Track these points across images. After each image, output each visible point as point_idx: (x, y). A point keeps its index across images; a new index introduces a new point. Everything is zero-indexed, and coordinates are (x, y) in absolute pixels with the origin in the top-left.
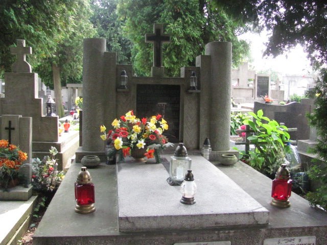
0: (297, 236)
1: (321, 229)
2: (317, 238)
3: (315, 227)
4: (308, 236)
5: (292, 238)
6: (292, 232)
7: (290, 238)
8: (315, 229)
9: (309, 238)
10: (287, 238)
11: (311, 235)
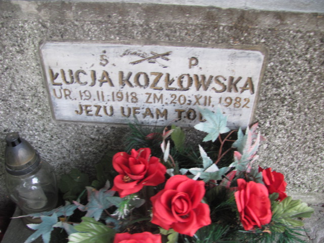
0: (182, 43)
1: (292, 25)
2: (268, 59)
3: (266, 13)
4: (230, 47)
5: (161, 49)
6: (161, 27)
7: (147, 49)
8: (267, 22)
9: (233, 57)
10: (135, 47)
11: (246, 45)
